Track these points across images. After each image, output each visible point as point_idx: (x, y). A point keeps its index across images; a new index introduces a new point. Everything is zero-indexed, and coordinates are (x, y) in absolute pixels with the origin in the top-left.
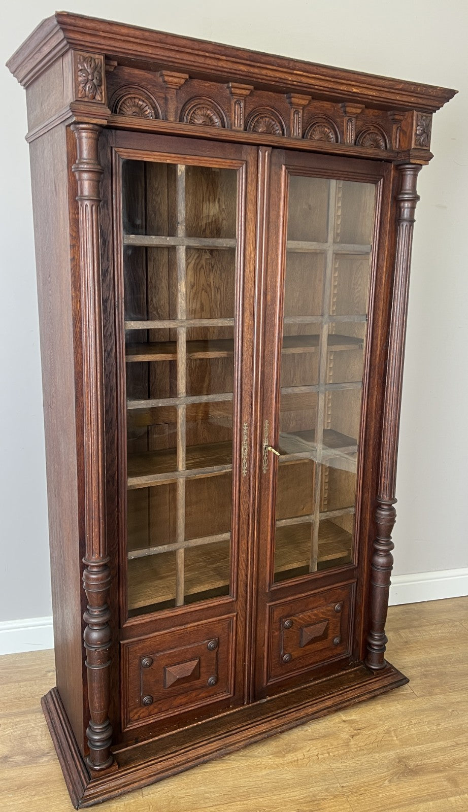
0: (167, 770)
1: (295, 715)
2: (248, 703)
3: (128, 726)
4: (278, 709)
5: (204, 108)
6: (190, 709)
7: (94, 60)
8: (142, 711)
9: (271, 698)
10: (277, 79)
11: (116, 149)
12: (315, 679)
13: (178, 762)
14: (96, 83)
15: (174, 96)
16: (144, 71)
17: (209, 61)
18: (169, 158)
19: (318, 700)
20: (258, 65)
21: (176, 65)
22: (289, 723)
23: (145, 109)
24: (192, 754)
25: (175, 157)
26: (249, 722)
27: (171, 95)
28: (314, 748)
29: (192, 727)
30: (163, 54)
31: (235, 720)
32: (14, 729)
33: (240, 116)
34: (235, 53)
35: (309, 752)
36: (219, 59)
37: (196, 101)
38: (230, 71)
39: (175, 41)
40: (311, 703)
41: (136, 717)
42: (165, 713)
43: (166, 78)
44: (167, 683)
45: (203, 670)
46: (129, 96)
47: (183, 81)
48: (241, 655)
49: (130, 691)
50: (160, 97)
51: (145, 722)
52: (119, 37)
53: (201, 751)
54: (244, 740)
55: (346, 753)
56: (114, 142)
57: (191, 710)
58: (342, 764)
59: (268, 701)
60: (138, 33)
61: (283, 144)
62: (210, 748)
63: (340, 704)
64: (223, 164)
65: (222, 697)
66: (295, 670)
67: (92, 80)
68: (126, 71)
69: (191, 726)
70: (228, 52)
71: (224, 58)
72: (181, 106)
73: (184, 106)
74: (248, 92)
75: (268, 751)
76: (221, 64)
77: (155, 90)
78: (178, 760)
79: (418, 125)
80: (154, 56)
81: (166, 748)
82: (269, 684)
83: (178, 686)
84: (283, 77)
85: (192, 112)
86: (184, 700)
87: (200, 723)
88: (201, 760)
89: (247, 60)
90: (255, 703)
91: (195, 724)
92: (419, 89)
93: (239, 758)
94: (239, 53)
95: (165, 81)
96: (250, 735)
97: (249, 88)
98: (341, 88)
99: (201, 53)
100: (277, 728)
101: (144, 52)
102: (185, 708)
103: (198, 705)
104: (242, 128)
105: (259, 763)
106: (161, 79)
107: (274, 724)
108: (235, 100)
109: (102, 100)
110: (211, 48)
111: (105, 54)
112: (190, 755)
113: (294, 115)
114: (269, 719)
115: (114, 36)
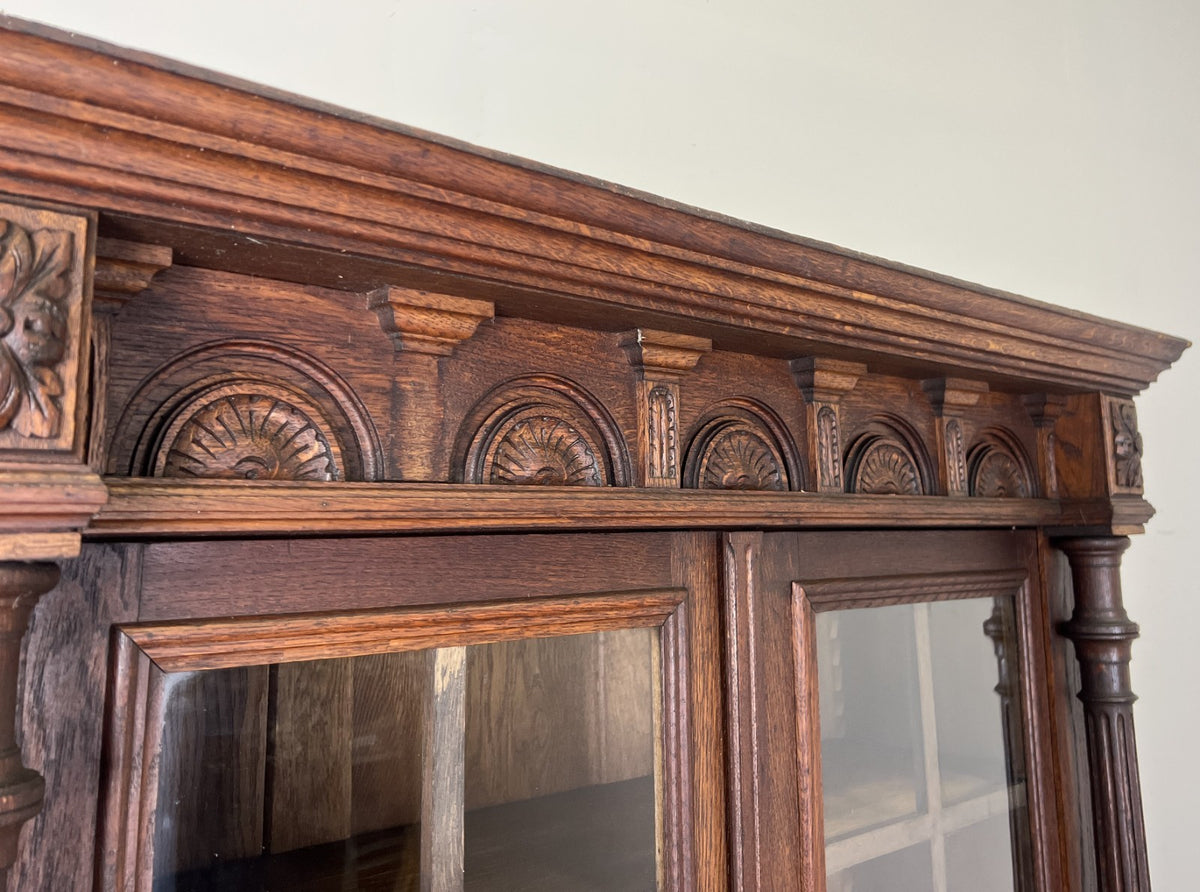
5: (541, 417)
7: (30, 235)
10: (801, 319)
11: (140, 635)
14: (22, 353)
15: (428, 383)
16: (301, 288)
17: (587, 256)
18: (401, 632)
20: (754, 271)
21: (456, 266)
23: (299, 442)
25: (426, 624)
27: (418, 379)
30: (400, 220)
33: (669, 438)
34: (684, 229)
36: (627, 250)
37: (512, 395)
39: (461, 170)
43: (402, 317)
46: (227, 391)
47: (468, 327)
50: (369, 389)
52: (182, 135)
56: (134, 601)
60: (285, 124)
61: (799, 519)
64: (612, 614)
68: (217, 287)
70: (662, 225)
71: (646, 245)
72: (458, 417)
73: (470, 414)
74: (692, 360)
76: (631, 266)
77: (351, 362)
79: (1115, 432)
80: (356, 228)
84: (820, 312)
85: (499, 438)
89: (720, 254)
92: (1124, 339)
94: (700, 231)
95: (391, 328)
97: (697, 347)
98: (963, 342)
99: (561, 224)
101: (312, 211)
104: (676, 481)
106: (376, 320)
108: (650, 386)
109: (55, 435)
110: (601, 207)
111: (101, 211)
113: (819, 421)
115: (156, 128)
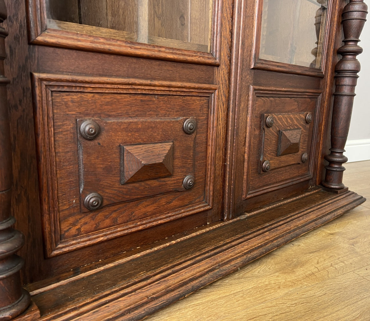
0: (136, 308)
1: (285, 228)
2: (228, 219)
3: (60, 246)
4: (266, 223)
6: (159, 222)
8: (83, 221)
9: (251, 214)
12: (285, 199)
13: (154, 294)
19: (302, 214)
22: (283, 236)
24: (173, 280)
26: (239, 236)
28: (322, 259)
29: (164, 248)
31: (220, 236)
40: (296, 216)
41: (73, 231)
42: (123, 226)
44: (126, 174)
45: (177, 162)
48: (221, 152)
49: (60, 181)
51: (89, 240)
53: (186, 275)
54: (240, 257)
57: (161, 224)
59: (248, 218)
62: (198, 270)
63: (322, 217)
65: (200, 208)
66: (270, 184)
69: (162, 246)
75: (269, 269)
78: (154, 291)
81: (131, 276)
82: (248, 196)
83: (143, 184)
86: (150, 209)
87: (174, 242)
88: (190, 286)
90: (235, 220)
91: (168, 244)
93: (237, 281)
96: (245, 250)
100: (272, 241)
102: (152, 220)
103: (170, 216)
105: (267, 283)
107: (267, 237)
112: (171, 282)
114: (261, 232)
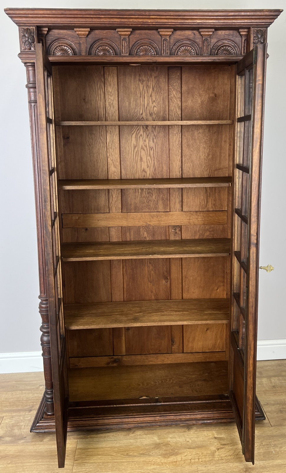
5: (104, 45)
7: (30, 30)
10: (141, 23)
14: (30, 41)
16: (66, 30)
17: (95, 20)
20: (125, 17)
23: (68, 51)
27: (83, 41)
28: (190, 454)
32: (11, 420)
33: (126, 47)
34: (109, 13)
35: (186, 457)
38: (109, 23)
43: (78, 32)
46: (59, 45)
47: (87, 33)
50: (76, 43)
55: (210, 461)
58: (206, 468)
67: (28, 40)
68: (56, 32)
70: (104, 13)
71: (103, 16)
72: (89, 46)
73: (91, 46)
74: (129, 33)
76: (102, 20)
77: (74, 39)
79: (254, 37)
80: (62, 22)
84: (145, 21)
85: (96, 49)
89: (117, 15)
94: (111, 12)
95: (77, 34)
97: (129, 30)
99: (88, 16)
104: (128, 54)
106: (75, 33)
108: (122, 38)
109: (35, 50)
110: (93, 12)
111: (37, 26)
113: (163, 42)
